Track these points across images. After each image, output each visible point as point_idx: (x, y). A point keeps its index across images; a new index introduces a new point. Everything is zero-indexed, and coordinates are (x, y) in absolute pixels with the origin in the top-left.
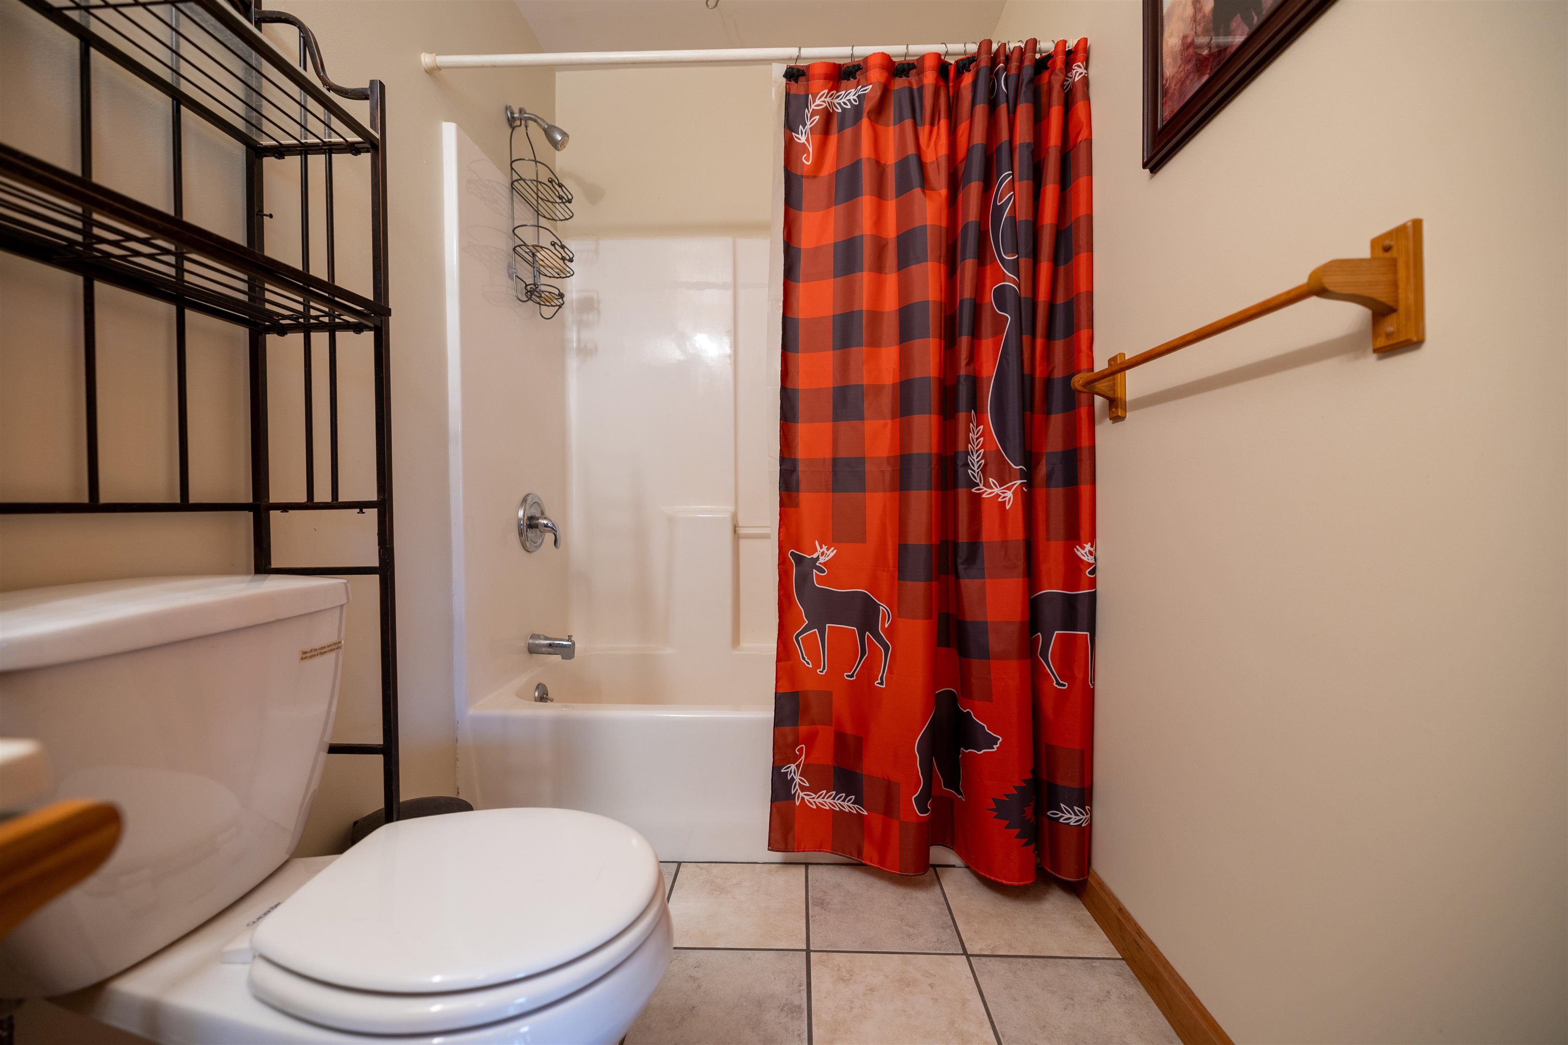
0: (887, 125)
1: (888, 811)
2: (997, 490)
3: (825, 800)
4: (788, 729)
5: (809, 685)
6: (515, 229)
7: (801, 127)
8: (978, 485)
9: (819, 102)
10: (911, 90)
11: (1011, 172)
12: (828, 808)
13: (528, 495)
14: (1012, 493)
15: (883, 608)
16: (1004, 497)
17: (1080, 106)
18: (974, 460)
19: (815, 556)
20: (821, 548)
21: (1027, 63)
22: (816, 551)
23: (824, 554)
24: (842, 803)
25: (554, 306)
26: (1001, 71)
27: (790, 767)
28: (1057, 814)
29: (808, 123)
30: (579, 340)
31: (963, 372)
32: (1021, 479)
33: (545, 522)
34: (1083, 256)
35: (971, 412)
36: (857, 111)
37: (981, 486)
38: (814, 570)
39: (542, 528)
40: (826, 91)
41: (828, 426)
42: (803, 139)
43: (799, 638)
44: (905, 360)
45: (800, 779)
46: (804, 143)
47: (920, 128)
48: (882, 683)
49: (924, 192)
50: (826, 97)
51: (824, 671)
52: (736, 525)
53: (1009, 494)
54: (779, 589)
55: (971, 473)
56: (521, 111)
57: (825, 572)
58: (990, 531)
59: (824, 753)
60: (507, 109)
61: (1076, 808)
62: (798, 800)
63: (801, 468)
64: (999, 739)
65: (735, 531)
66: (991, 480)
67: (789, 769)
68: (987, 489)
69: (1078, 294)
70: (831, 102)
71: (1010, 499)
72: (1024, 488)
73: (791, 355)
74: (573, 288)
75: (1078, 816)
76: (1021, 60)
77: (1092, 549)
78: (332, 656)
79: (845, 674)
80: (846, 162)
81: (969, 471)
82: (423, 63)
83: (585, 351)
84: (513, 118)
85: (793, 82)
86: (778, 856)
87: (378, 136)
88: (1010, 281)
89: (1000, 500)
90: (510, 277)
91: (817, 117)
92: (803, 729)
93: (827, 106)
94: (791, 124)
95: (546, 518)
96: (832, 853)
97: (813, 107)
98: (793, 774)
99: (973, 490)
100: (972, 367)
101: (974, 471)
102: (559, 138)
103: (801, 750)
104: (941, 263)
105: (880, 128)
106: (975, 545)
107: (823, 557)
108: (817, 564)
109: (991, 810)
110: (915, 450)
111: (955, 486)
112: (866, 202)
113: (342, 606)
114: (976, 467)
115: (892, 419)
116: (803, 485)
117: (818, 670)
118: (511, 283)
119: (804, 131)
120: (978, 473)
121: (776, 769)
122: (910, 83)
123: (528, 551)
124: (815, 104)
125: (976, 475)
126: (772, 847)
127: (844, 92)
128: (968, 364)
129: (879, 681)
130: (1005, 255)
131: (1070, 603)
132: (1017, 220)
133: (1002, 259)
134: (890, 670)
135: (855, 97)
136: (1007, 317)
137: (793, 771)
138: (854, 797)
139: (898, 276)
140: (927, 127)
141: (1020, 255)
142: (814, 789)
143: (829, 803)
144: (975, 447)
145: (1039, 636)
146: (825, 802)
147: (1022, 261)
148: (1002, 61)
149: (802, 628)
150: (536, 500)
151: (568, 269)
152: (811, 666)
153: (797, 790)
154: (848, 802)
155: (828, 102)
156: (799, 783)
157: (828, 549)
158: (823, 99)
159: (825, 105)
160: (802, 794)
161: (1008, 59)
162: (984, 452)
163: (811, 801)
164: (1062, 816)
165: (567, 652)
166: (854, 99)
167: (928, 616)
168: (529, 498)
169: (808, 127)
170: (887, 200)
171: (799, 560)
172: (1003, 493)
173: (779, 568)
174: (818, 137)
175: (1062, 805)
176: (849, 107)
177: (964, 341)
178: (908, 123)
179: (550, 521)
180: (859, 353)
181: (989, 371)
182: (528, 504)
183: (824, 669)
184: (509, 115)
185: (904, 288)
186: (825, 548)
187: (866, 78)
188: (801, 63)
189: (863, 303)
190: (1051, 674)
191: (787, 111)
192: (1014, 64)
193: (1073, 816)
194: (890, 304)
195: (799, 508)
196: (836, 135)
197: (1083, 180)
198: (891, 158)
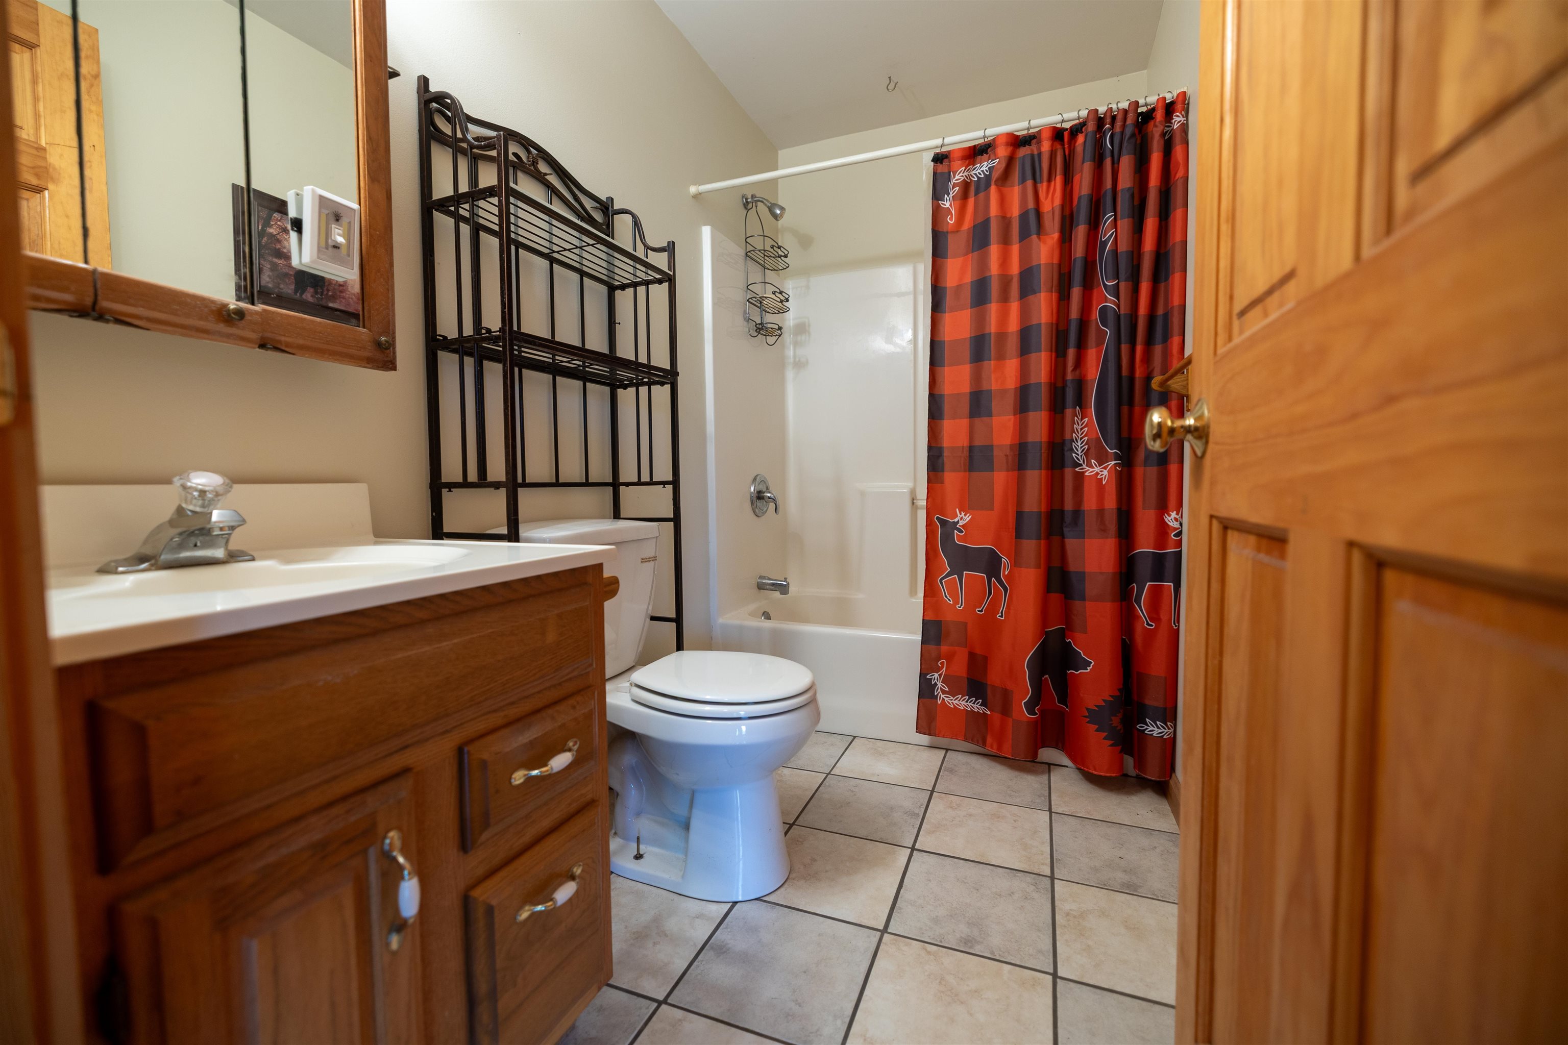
0: (1013, 186)
1: (1006, 710)
2: (1097, 469)
3: (960, 702)
4: (932, 647)
5: (949, 617)
6: (748, 286)
7: (946, 196)
8: (1081, 465)
9: (958, 177)
10: (1032, 156)
11: (1113, 213)
12: (962, 708)
13: (757, 475)
14: (1108, 471)
15: (1004, 560)
16: (1102, 475)
17: (1178, 150)
18: (1078, 446)
19: (956, 520)
20: (961, 514)
21: (1129, 121)
22: (957, 516)
23: (963, 518)
24: (973, 705)
25: (775, 336)
26: (1107, 131)
27: (934, 675)
28: (1144, 727)
29: (951, 193)
30: (795, 356)
31: (1069, 377)
32: (1115, 461)
33: (769, 495)
34: (1177, 276)
35: (1076, 408)
36: (988, 178)
37: (1084, 466)
38: (955, 531)
39: (767, 499)
40: (963, 168)
41: (965, 422)
42: (947, 205)
43: (943, 581)
44: (1024, 370)
45: (942, 685)
46: (948, 207)
47: (1039, 185)
48: (1002, 616)
49: (1039, 239)
50: (963, 173)
51: (962, 607)
52: (914, 498)
53: (1105, 472)
54: (926, 544)
55: (1075, 456)
56: (753, 196)
57: (963, 532)
58: (1090, 503)
59: (960, 668)
60: (743, 197)
61: (1158, 723)
62: (940, 699)
63: (946, 453)
64: (1092, 663)
65: (913, 503)
66: (1093, 461)
67: (933, 677)
68: (1089, 469)
69: (1172, 308)
70: (968, 175)
71: (1106, 476)
72: (1117, 468)
73: (938, 369)
74: (790, 320)
75: (1160, 729)
76: (1125, 119)
77: (1177, 517)
78: (652, 563)
79: (977, 609)
80: (980, 220)
81: (1074, 455)
82: (691, 192)
83: (799, 365)
84: (747, 202)
85: (939, 164)
86: (925, 739)
87: (672, 273)
88: (1110, 302)
89: (1099, 477)
90: (745, 319)
91: (957, 188)
92: (944, 648)
93: (964, 179)
94: (937, 194)
95: (769, 492)
96: (965, 741)
97: (954, 181)
98: (936, 680)
99: (1077, 469)
100: (1078, 372)
101: (1078, 455)
102: (778, 212)
103: (942, 663)
104: (1052, 292)
105: (1006, 190)
106: (1078, 513)
107: (962, 521)
108: (957, 526)
109: (1084, 716)
110: (1030, 439)
111: (1062, 466)
112: (994, 250)
113: (657, 537)
114: (1080, 451)
115: (1014, 415)
116: (947, 467)
117: (957, 606)
118: (746, 324)
119: (948, 199)
120: (1081, 456)
121: (923, 675)
122: (1032, 150)
123: (758, 516)
124: (955, 179)
125: (1079, 457)
126: (919, 730)
127: (979, 165)
128: (1074, 370)
129: (1000, 615)
130: (1107, 281)
131: (1159, 560)
132: (1119, 252)
133: (1105, 285)
134: (1008, 607)
135: (987, 168)
136: (1107, 332)
137: (936, 678)
138: (981, 700)
139: (1020, 303)
140: (1045, 184)
141: (1120, 280)
142: (952, 693)
143: (964, 705)
144: (1079, 435)
145: (1134, 586)
146: (961, 704)
147: (1122, 285)
148: (1108, 123)
149: (945, 573)
150: (763, 479)
151: (785, 307)
152: (951, 603)
153: (939, 692)
154: (977, 704)
155: (965, 176)
156: (941, 688)
157: (965, 515)
158: (961, 174)
159: (963, 178)
160: (943, 696)
161: (1114, 118)
162: (1088, 440)
163: (950, 701)
164: (1147, 729)
165: (783, 589)
166: (986, 170)
167: (1038, 566)
168: (758, 477)
169: (951, 195)
170: (1012, 245)
171: (943, 523)
172: (1101, 471)
173: (926, 529)
174: (958, 202)
175: (1147, 720)
176: (983, 176)
177: (1071, 353)
178: (1029, 183)
179: (772, 494)
180: (990, 365)
181: (1093, 373)
182: (757, 482)
183: (961, 605)
184: (744, 200)
185: (1025, 313)
186: (963, 514)
187: (995, 154)
188: (944, 149)
189: (992, 327)
190: (1143, 616)
191: (935, 187)
192: (1118, 124)
193: (1156, 729)
194: (1013, 326)
195: (944, 483)
196: (973, 198)
197: (1179, 212)
198: (1015, 212)
